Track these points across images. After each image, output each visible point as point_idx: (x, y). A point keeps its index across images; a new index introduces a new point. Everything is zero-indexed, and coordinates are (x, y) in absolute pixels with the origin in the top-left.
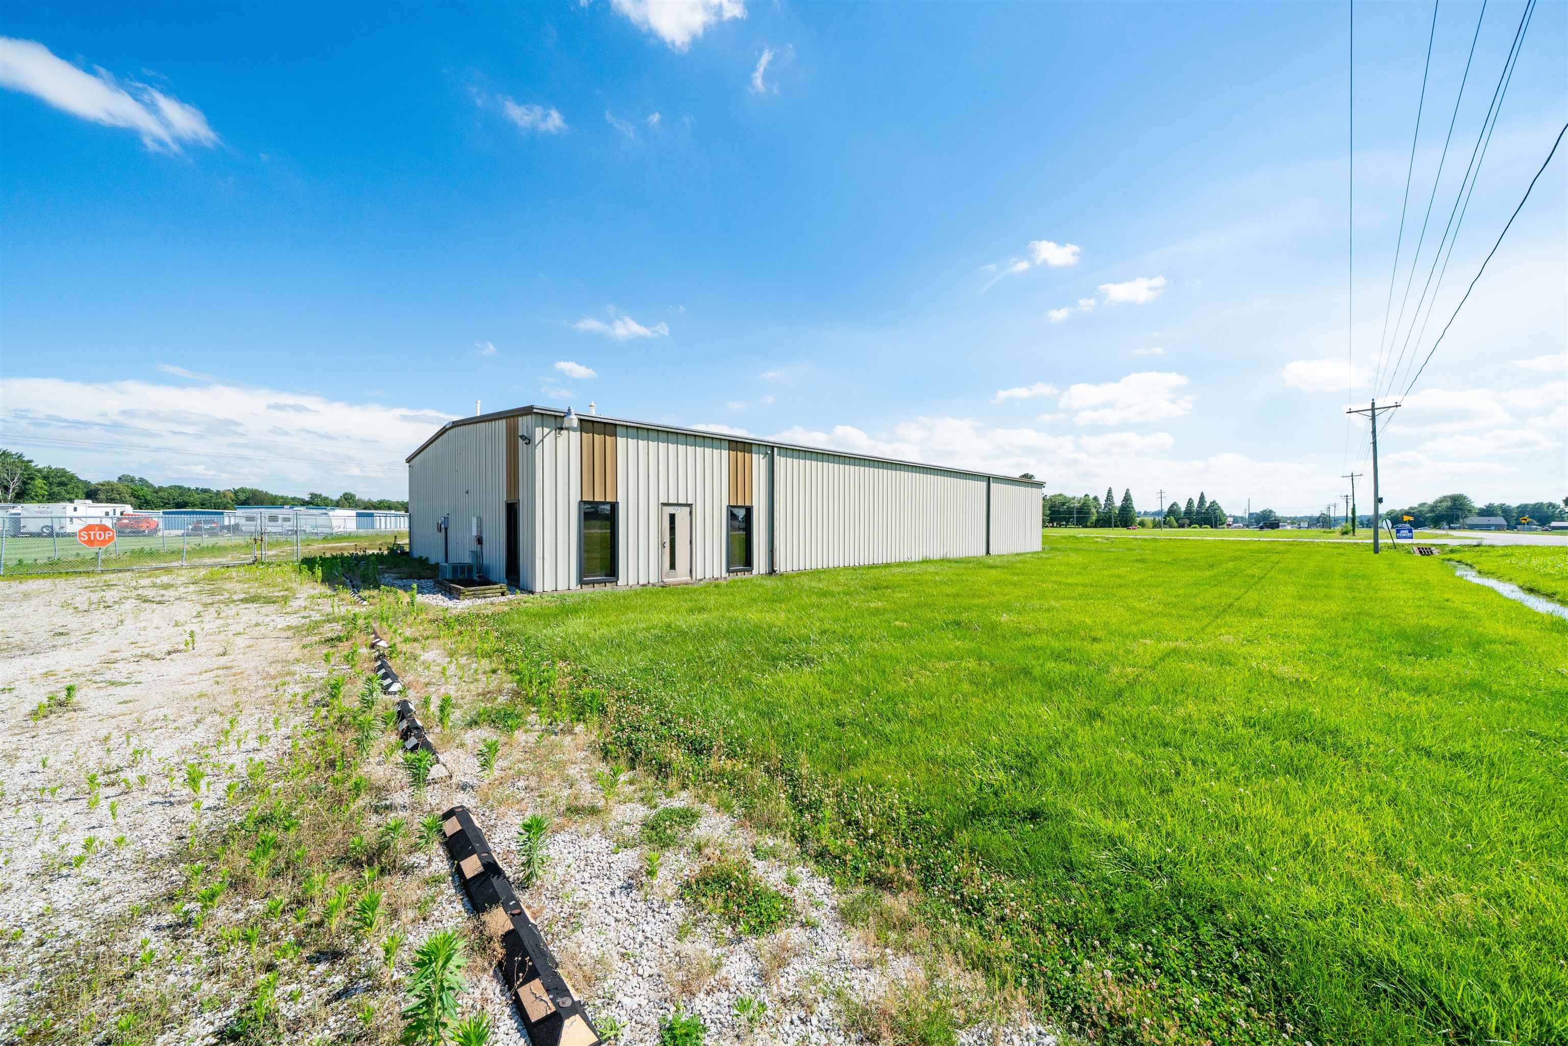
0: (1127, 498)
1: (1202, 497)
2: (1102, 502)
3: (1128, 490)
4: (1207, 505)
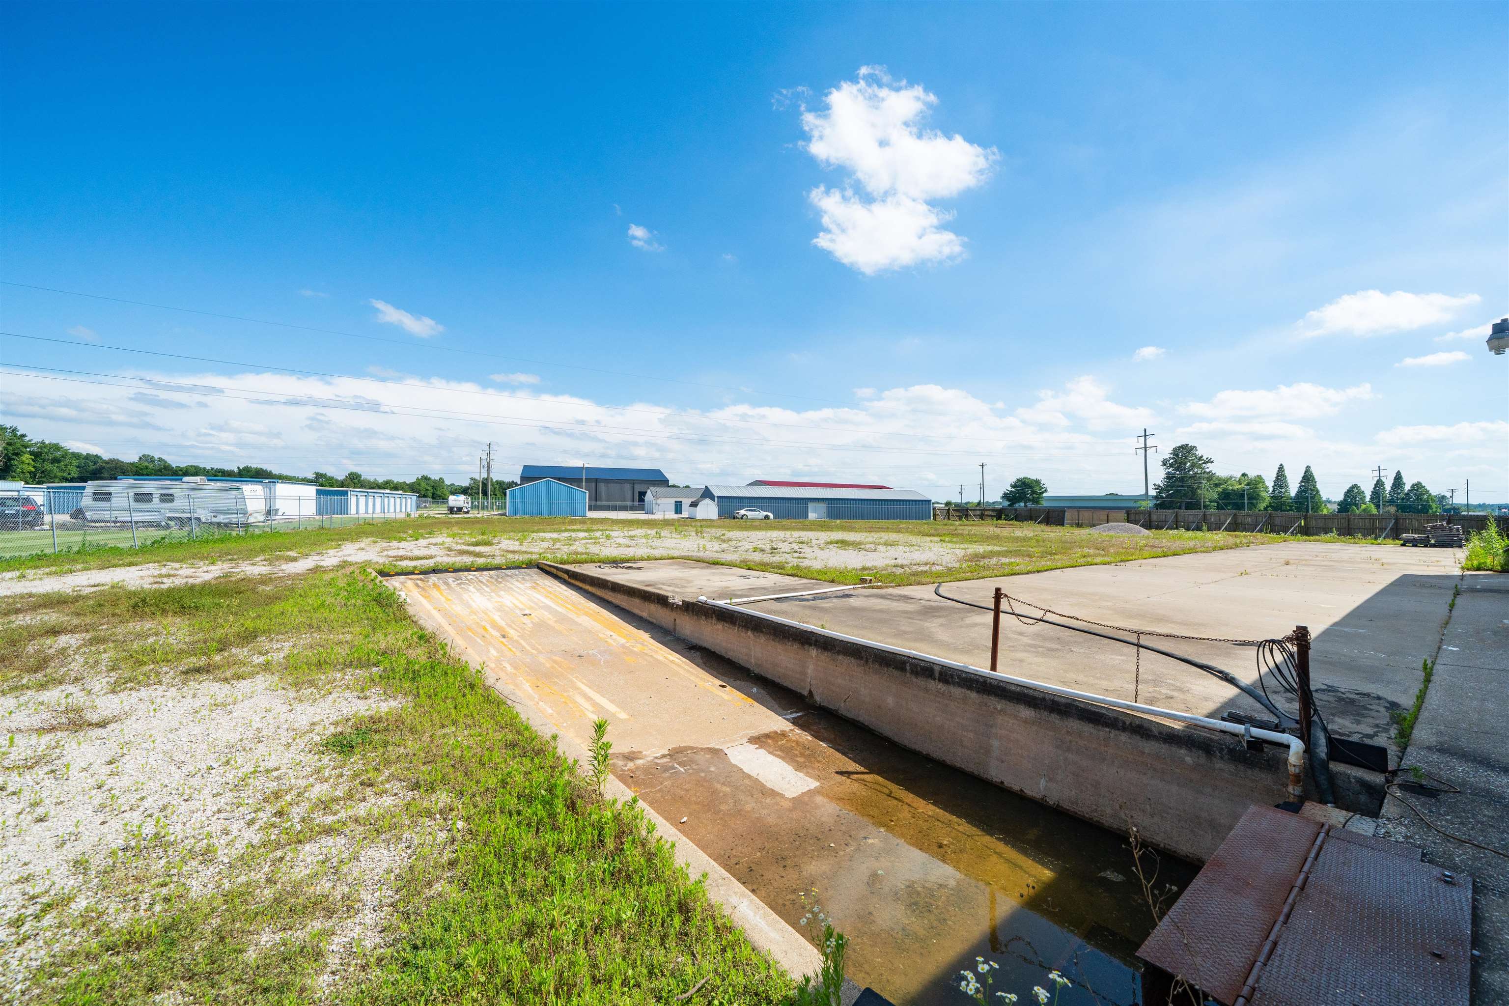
0: (1308, 478)
1: (1398, 478)
2: (1270, 484)
3: (1308, 467)
4: (1407, 488)
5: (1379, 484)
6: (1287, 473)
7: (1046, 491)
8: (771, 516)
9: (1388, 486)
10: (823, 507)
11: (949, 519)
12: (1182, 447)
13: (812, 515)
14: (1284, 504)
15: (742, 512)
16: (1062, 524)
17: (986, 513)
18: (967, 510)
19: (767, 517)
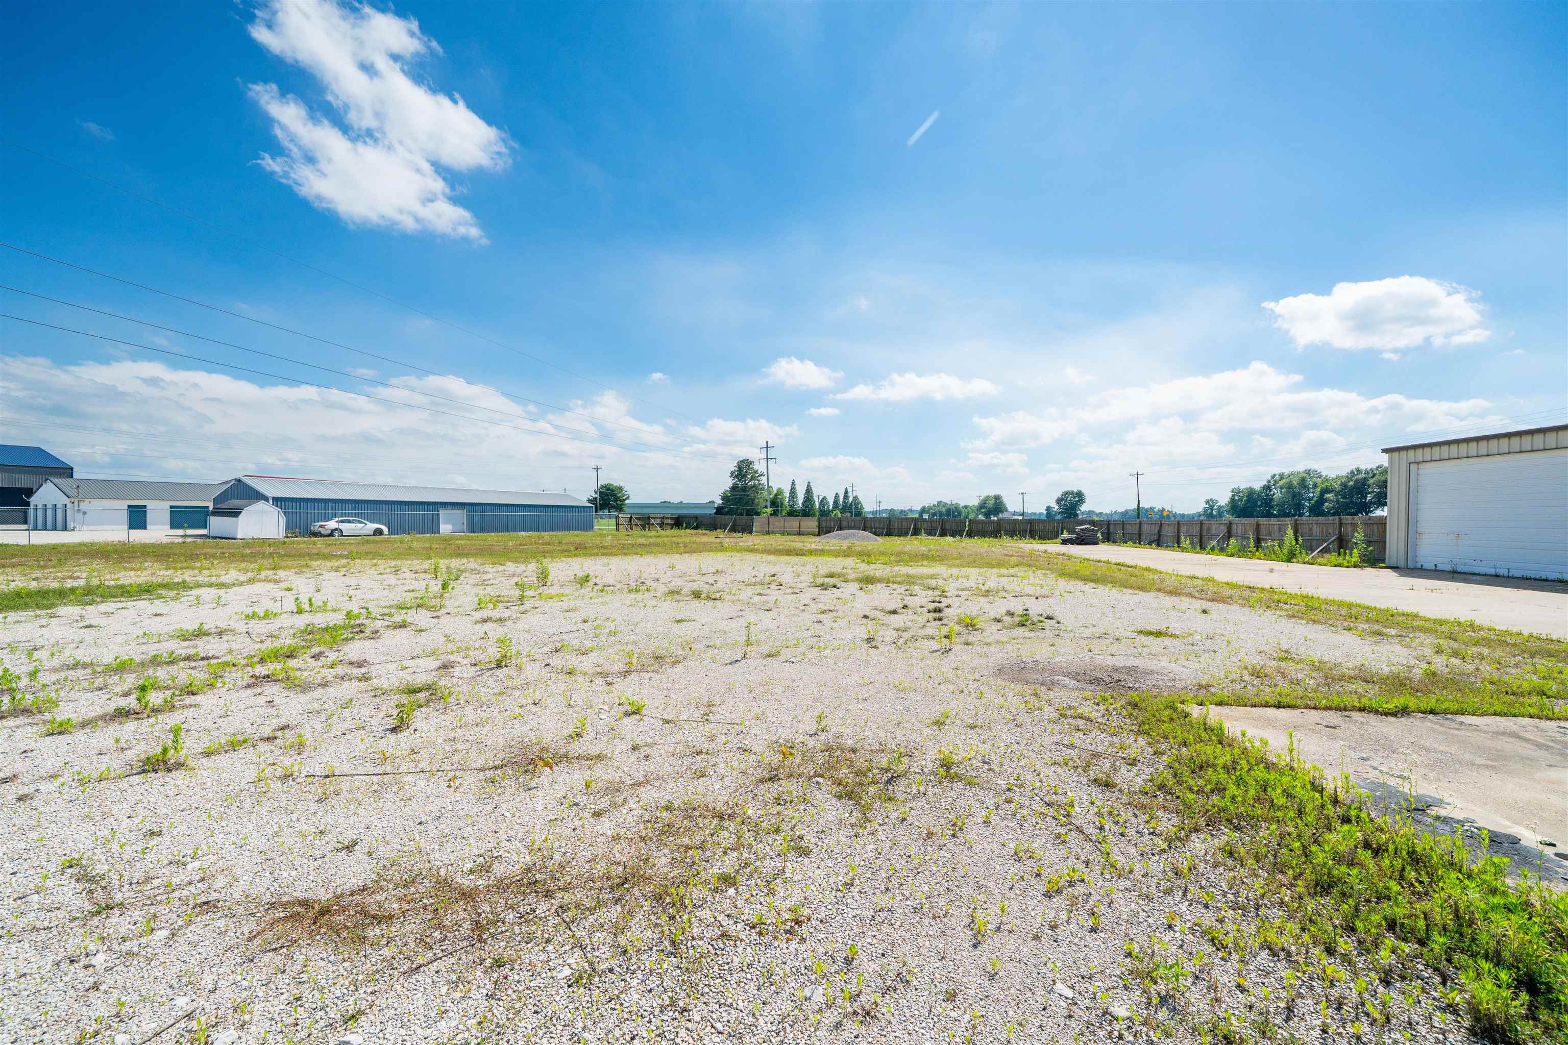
1: (843, 494)
4: (851, 501)
5: (837, 496)
6: (797, 487)
7: (628, 498)
8: (385, 529)
9: (841, 499)
10: (461, 515)
11: (631, 528)
12: (743, 461)
13: (445, 528)
14: (795, 511)
15: (332, 524)
16: (751, 532)
17: (666, 521)
18: (649, 518)
19: (379, 532)
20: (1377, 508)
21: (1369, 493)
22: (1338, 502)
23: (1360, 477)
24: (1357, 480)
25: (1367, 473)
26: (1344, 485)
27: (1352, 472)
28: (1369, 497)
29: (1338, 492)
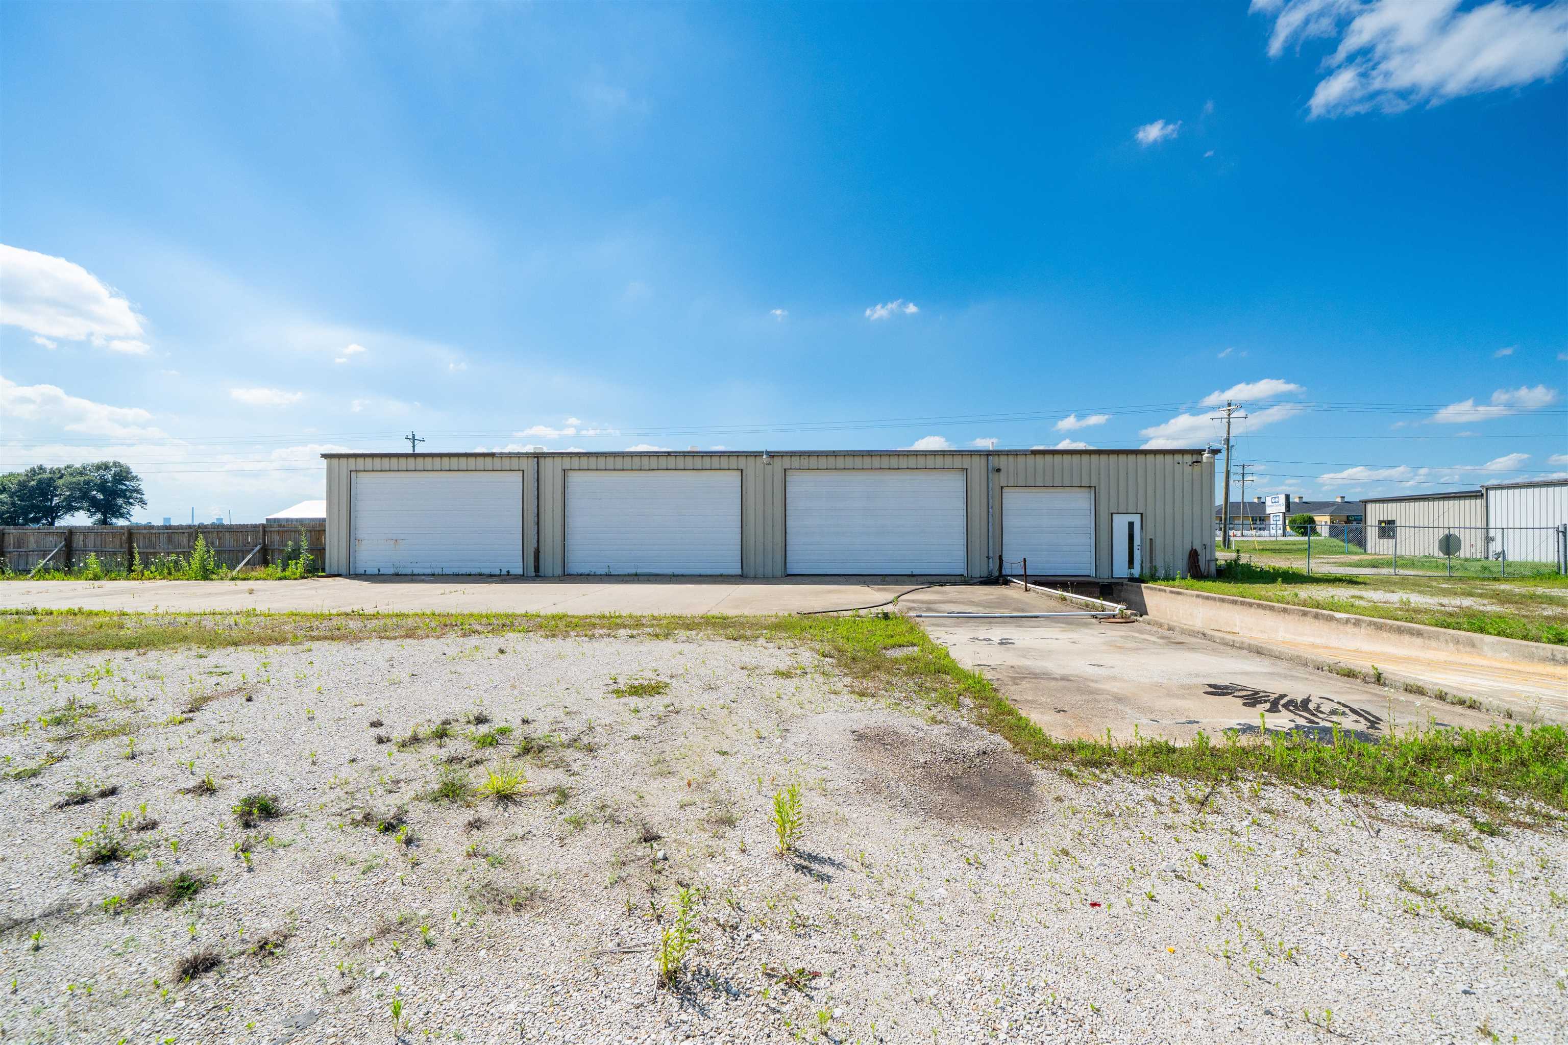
20: (66, 513)
21: (56, 496)
22: (14, 504)
23: (45, 476)
24: (40, 481)
25: (52, 471)
26: (23, 485)
27: (33, 470)
28: (56, 501)
29: (14, 493)
